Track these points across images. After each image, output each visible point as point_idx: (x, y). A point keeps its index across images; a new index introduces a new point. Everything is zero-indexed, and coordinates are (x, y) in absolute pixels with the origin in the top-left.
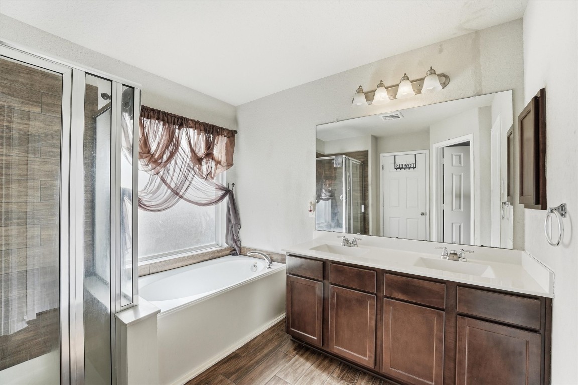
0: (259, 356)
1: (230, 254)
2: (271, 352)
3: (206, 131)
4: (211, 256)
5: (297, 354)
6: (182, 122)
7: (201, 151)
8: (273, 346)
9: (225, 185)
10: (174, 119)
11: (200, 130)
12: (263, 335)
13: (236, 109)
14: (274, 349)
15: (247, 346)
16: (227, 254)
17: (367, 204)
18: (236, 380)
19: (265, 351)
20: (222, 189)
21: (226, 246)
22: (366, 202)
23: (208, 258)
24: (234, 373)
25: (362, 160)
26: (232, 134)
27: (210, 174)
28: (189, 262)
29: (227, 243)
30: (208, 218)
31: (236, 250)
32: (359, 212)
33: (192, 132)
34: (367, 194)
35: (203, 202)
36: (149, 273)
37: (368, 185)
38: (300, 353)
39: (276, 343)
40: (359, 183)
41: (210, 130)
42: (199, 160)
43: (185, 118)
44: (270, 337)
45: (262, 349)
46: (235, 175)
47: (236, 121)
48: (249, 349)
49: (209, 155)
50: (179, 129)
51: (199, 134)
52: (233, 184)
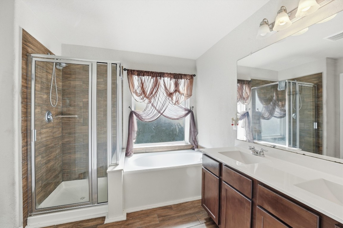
0: (182, 213)
1: (191, 149)
2: (190, 214)
3: (175, 78)
4: (179, 148)
5: (205, 223)
6: (161, 75)
7: (172, 89)
8: (194, 212)
9: (189, 108)
10: (157, 75)
11: (171, 78)
12: (192, 202)
13: (195, 61)
14: (194, 213)
15: (180, 204)
16: (190, 148)
17: (320, 122)
18: (161, 221)
19: (187, 212)
20: (186, 110)
21: (189, 143)
22: (320, 120)
23: (177, 149)
24: (163, 217)
25: (315, 82)
26: (192, 77)
27: (177, 101)
28: (166, 150)
29: (190, 142)
30: (180, 127)
31: (194, 147)
32: (312, 129)
33: (167, 79)
34: (320, 113)
35: (176, 118)
36: (145, 152)
37: (322, 104)
38: (208, 223)
39: (197, 210)
40: (312, 103)
41: (177, 76)
42: (170, 95)
43: (162, 73)
44: (196, 205)
45: (186, 210)
46: (195, 101)
47: (195, 69)
48: (180, 207)
49: (177, 90)
50: (160, 79)
51: (171, 80)
52: (193, 107)
